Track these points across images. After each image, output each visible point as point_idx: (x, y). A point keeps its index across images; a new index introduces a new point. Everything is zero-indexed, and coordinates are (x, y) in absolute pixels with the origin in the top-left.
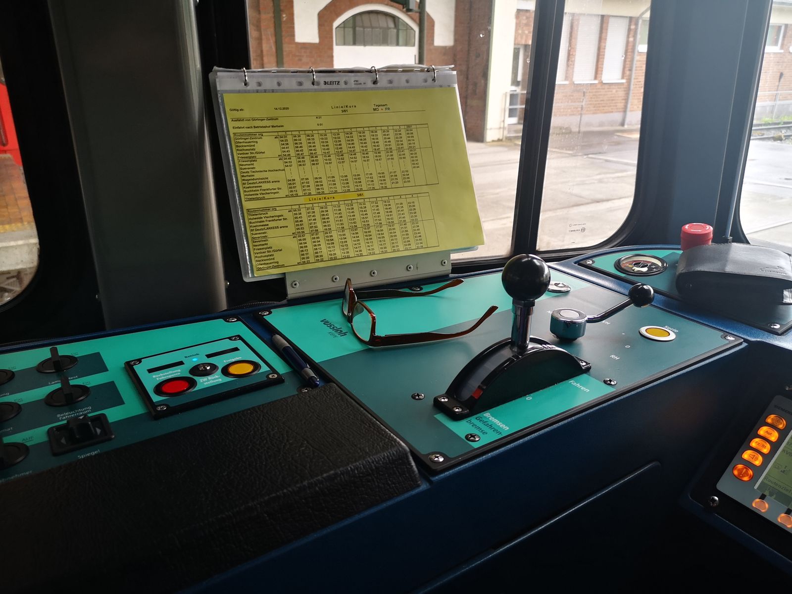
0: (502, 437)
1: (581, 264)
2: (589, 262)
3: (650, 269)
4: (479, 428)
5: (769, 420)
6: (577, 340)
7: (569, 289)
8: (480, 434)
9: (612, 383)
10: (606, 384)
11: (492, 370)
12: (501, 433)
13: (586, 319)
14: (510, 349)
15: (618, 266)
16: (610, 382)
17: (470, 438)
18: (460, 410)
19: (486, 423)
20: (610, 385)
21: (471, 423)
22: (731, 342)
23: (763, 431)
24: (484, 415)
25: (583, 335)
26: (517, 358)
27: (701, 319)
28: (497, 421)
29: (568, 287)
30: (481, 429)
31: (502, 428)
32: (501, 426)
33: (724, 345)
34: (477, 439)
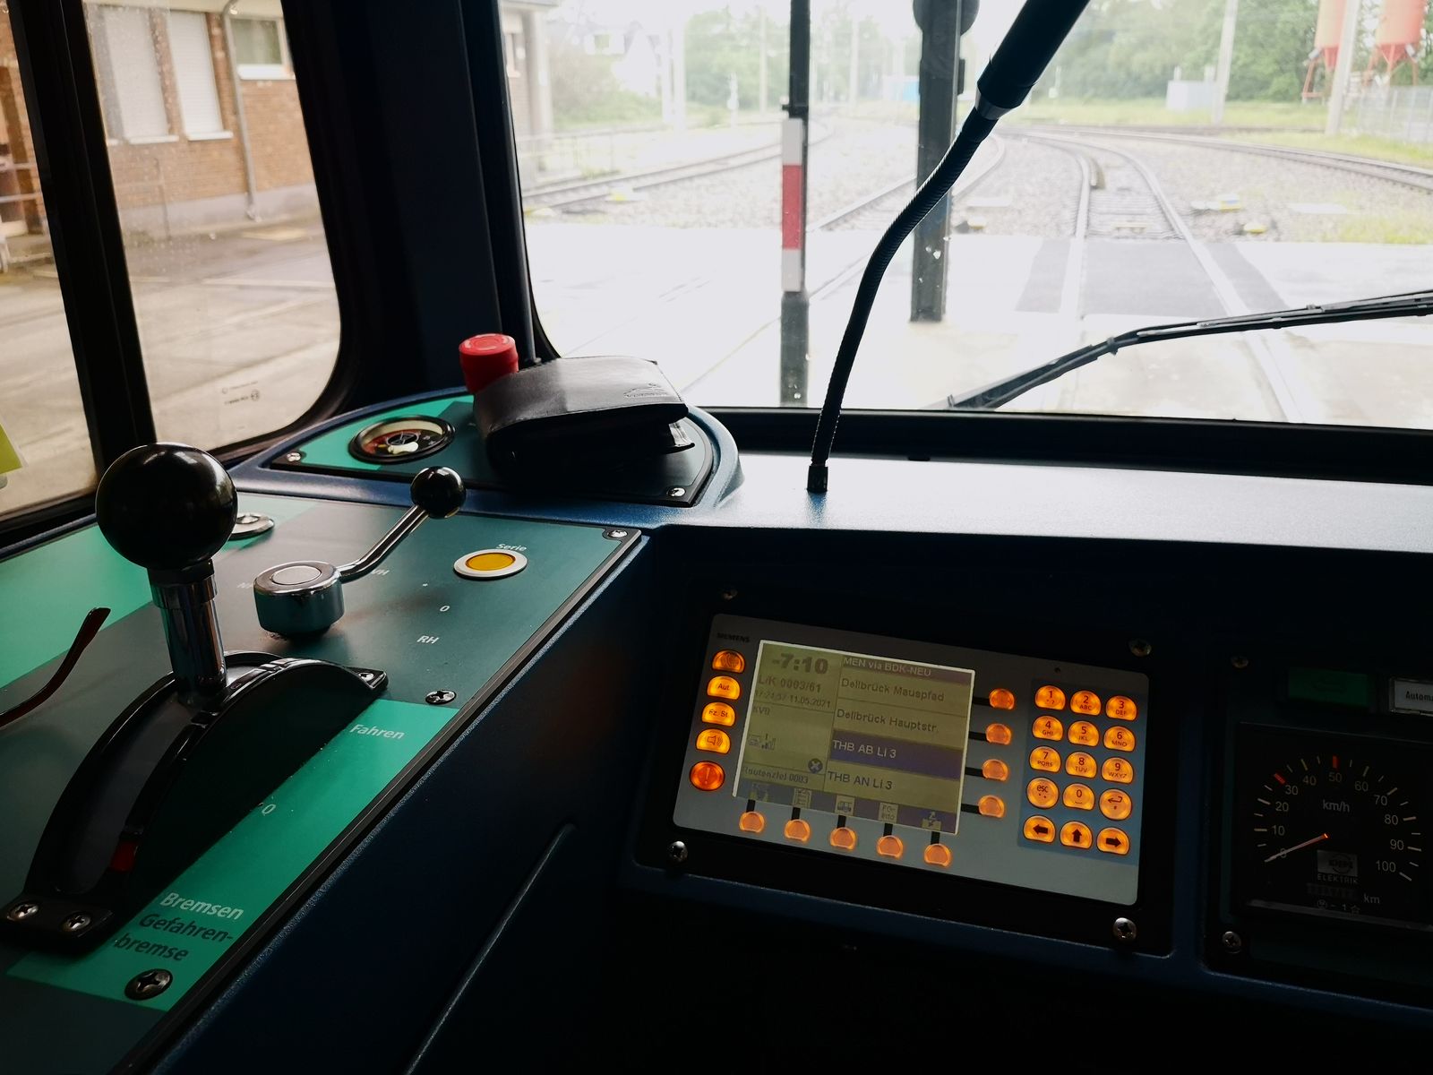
0: (232, 942)
1: (276, 464)
2: (293, 457)
3: (422, 443)
4: (160, 947)
5: (718, 664)
6: (332, 627)
7: (271, 523)
8: (168, 964)
9: (446, 698)
10: (435, 704)
11: (148, 773)
12: (226, 934)
13: (337, 575)
14: (180, 702)
15: (357, 451)
16: (442, 697)
17: (142, 986)
18: (86, 921)
19: (176, 926)
20: (441, 703)
21: (128, 942)
22: (624, 540)
23: (714, 688)
24: (163, 903)
25: (342, 614)
26: (209, 720)
27: (555, 515)
28: (204, 904)
29: (266, 519)
30: (166, 948)
31: (224, 920)
32: (219, 914)
33: (617, 550)
34: (164, 983)
